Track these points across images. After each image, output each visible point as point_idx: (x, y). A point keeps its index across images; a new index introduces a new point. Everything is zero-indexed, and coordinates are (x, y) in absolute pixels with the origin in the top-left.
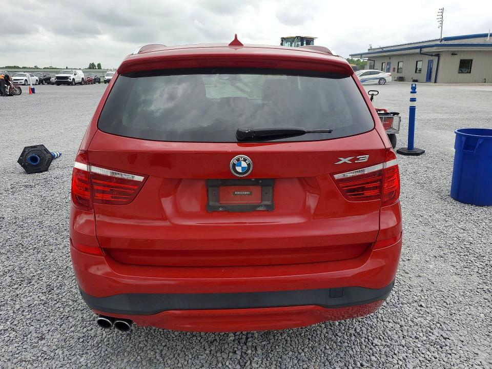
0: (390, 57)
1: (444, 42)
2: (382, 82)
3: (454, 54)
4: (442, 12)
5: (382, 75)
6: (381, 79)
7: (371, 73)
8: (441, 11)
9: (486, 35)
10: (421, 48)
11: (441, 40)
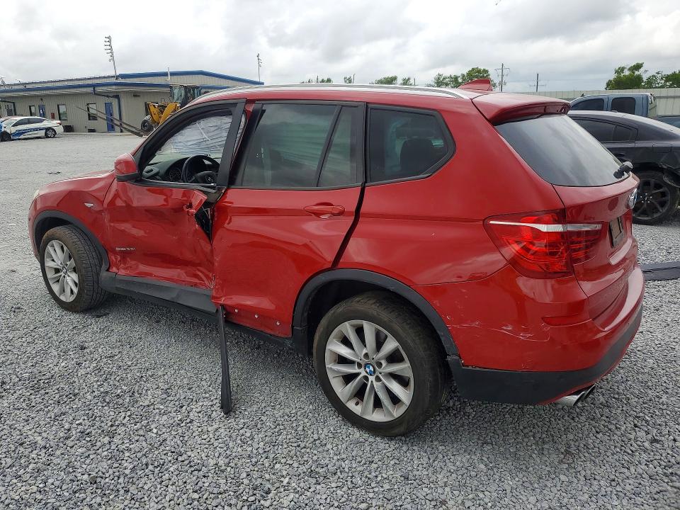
0: (41, 98)
1: (120, 80)
2: (50, 133)
3: (136, 95)
4: (110, 41)
5: (47, 123)
6: (48, 129)
7: (29, 122)
8: (108, 40)
9: (165, 74)
10: (94, 86)
11: (117, 77)
